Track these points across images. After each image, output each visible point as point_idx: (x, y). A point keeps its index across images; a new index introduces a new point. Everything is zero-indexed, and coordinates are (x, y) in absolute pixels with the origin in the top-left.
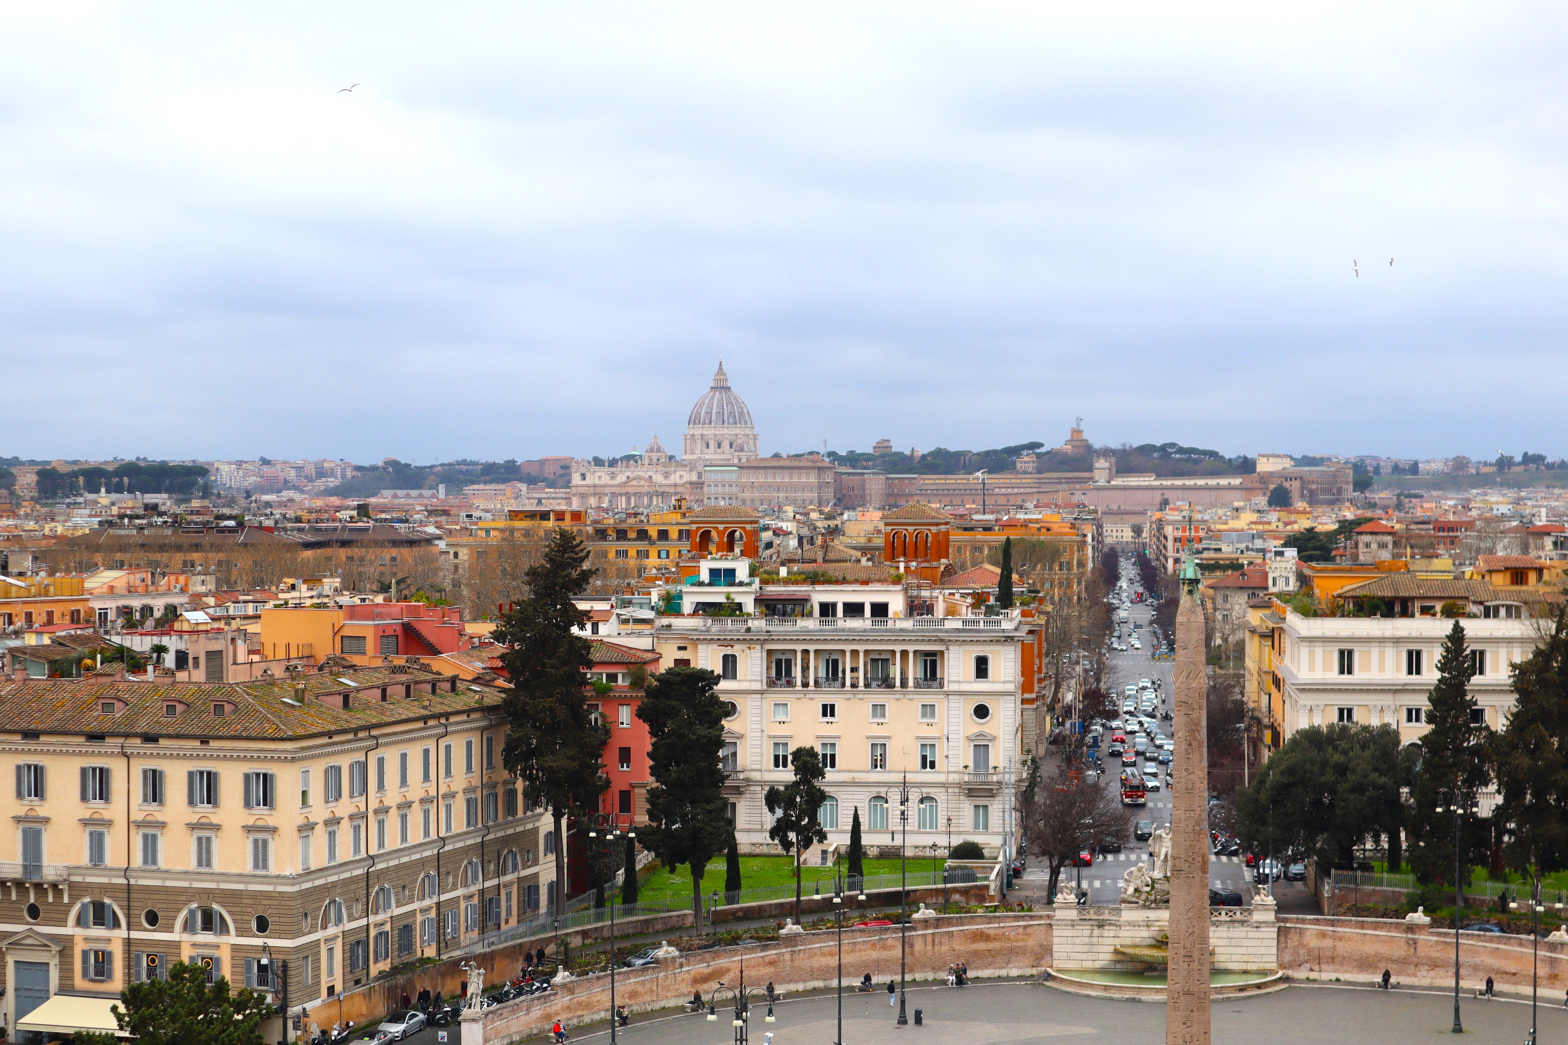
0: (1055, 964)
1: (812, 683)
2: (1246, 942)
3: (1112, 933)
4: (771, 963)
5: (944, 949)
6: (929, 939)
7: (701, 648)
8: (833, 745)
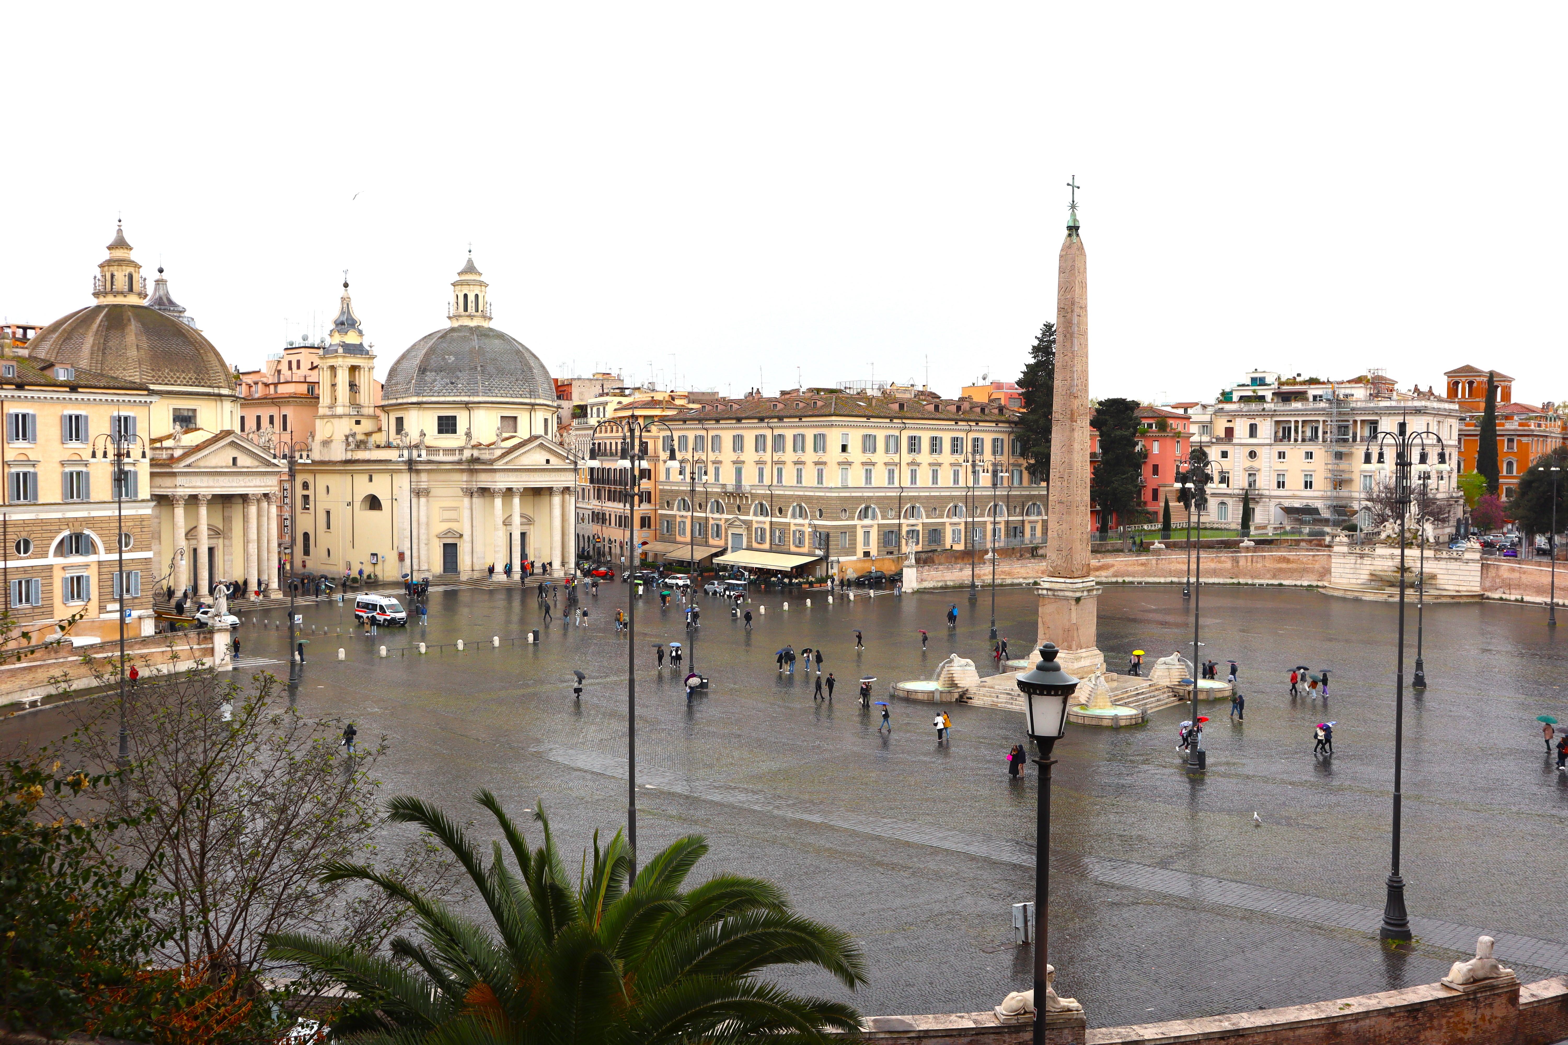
0: (1333, 580)
1: (1300, 439)
2: (1459, 572)
3: (1369, 562)
4: (1142, 564)
5: (1259, 565)
6: (1249, 559)
7: (1238, 420)
8: (1311, 475)
